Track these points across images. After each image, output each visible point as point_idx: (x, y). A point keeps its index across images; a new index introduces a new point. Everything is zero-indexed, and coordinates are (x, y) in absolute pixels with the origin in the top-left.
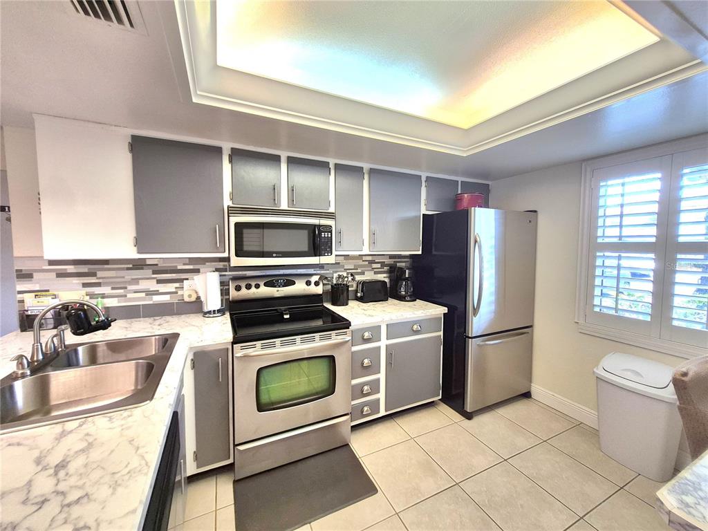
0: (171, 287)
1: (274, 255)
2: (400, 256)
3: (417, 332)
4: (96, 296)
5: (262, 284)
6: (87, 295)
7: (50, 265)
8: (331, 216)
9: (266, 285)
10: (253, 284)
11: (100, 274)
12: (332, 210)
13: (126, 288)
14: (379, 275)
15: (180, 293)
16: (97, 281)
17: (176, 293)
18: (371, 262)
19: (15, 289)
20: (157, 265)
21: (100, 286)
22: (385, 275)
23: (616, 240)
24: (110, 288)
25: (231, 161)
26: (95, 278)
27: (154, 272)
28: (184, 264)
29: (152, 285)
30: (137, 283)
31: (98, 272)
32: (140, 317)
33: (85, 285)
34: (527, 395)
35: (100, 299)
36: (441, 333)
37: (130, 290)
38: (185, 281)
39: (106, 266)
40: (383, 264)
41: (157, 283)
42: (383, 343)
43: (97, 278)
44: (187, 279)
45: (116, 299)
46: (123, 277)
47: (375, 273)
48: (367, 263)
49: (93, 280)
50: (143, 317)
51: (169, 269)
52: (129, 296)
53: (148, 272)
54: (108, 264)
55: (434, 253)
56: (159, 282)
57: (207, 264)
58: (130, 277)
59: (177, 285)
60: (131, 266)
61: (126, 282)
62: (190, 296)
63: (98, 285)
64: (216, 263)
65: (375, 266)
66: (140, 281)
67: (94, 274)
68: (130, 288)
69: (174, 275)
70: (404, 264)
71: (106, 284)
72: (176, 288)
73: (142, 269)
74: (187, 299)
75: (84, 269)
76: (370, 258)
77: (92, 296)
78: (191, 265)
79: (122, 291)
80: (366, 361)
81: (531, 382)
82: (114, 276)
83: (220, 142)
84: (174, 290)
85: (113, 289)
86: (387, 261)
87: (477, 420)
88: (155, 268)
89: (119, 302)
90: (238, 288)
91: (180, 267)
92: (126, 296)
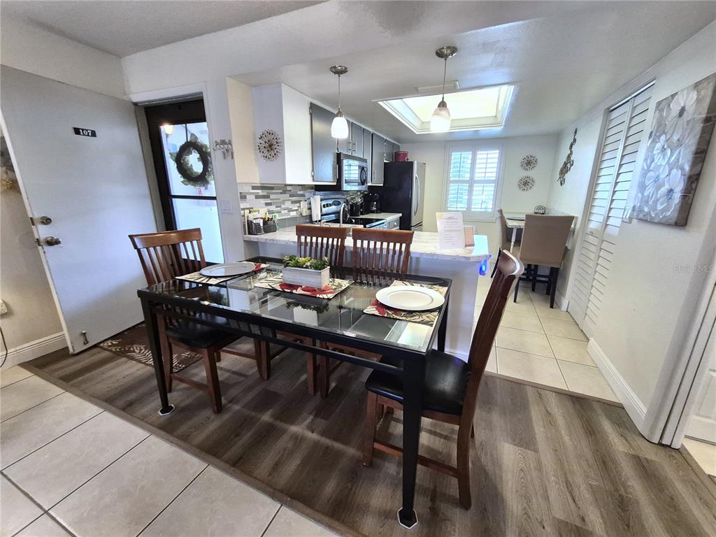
4: (272, 212)
6: (268, 212)
7: (253, 189)
8: (366, 161)
11: (272, 196)
13: (280, 207)
15: (299, 210)
16: (270, 201)
19: (239, 207)
20: (291, 191)
26: (270, 199)
30: (284, 203)
33: (266, 204)
35: (274, 214)
37: (282, 208)
41: (291, 203)
44: (302, 201)
46: (280, 199)
51: (295, 194)
52: (282, 212)
55: (389, 185)
59: (298, 205)
61: (280, 202)
63: (271, 204)
67: (269, 197)
68: (283, 206)
69: (297, 198)
71: (274, 204)
72: (298, 207)
73: (286, 193)
79: (279, 209)
82: (277, 198)
85: (277, 207)
88: (290, 193)
92: (280, 212)
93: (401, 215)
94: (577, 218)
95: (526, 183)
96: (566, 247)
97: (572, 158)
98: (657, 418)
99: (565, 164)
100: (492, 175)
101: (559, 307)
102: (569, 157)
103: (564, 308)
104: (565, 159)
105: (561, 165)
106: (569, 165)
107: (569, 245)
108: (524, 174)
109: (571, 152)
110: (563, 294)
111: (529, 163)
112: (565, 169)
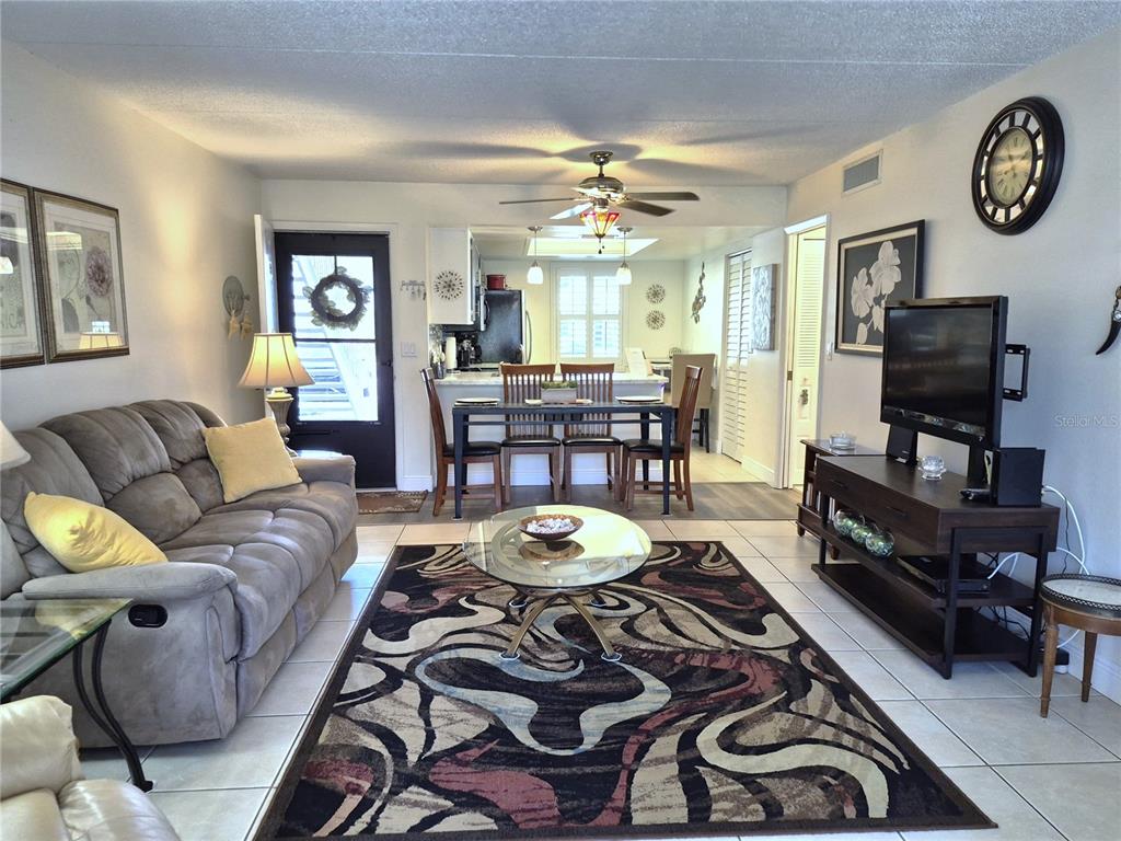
95: (655, 320)
97: (704, 293)
98: (778, 475)
99: (697, 299)
100: (614, 308)
101: (714, 452)
102: (700, 291)
103: (719, 450)
104: (696, 293)
105: (692, 300)
106: (701, 301)
107: (714, 386)
108: (652, 307)
109: (702, 286)
110: (716, 438)
111: (656, 294)
112: (697, 305)
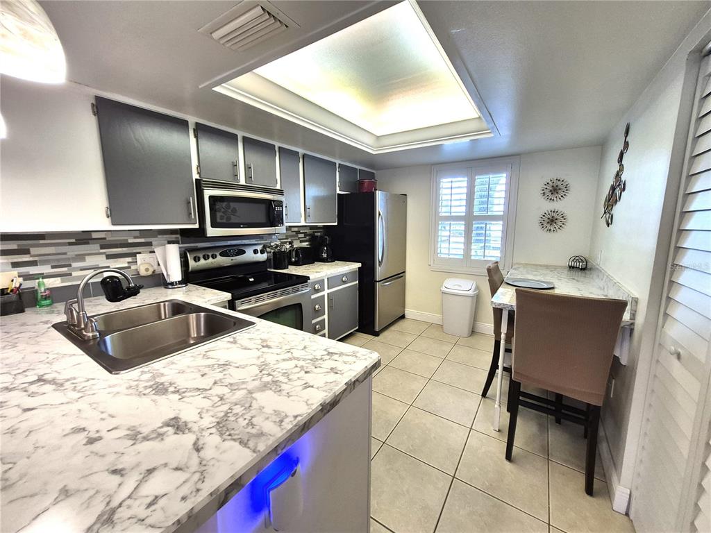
0: (123, 263)
1: (242, 226)
2: (316, 227)
3: (345, 282)
4: (36, 277)
5: (218, 254)
6: (19, 276)
8: (280, 192)
9: (221, 255)
10: (210, 254)
12: (278, 187)
13: (70, 265)
14: (303, 244)
15: (133, 267)
17: (130, 267)
18: (298, 232)
20: (105, 239)
21: (37, 265)
22: (307, 243)
23: (448, 214)
24: (50, 266)
25: (196, 137)
26: (29, 255)
27: (102, 247)
28: (135, 238)
29: (101, 261)
30: (84, 260)
31: (31, 249)
32: (91, 297)
33: (15, 265)
34: (403, 317)
35: (41, 280)
36: (357, 282)
37: (74, 268)
38: (137, 255)
39: (41, 242)
40: (305, 234)
41: (107, 259)
42: (326, 292)
43: (31, 256)
44: (140, 253)
45: (59, 278)
46: (65, 254)
47: (301, 242)
48: (295, 233)
49: (26, 258)
50: (94, 296)
51: (119, 243)
52: (74, 274)
53: (95, 247)
54: (44, 239)
55: (345, 224)
56: (109, 257)
57: (159, 236)
58: (72, 253)
60: (74, 241)
61: (69, 259)
62: (147, 270)
63: (34, 263)
64: (167, 236)
65: (300, 236)
66: (87, 257)
67: (26, 252)
69: (124, 249)
70: (319, 234)
71: (44, 262)
72: (129, 263)
73: (88, 243)
74: (143, 273)
75: (13, 245)
76: (296, 229)
77: (27, 277)
78: (144, 238)
79: (65, 270)
80: (317, 307)
81: (404, 308)
82: (54, 252)
83: (185, 115)
84: (126, 265)
86: (308, 231)
87: (382, 336)
88: (103, 242)
89: (62, 282)
90: (196, 259)
91: (131, 241)
93: (359, 265)
94: (636, 301)
95: (552, 221)
96: (616, 359)
97: (623, 178)
99: (613, 189)
100: (498, 207)
102: (618, 175)
104: (611, 182)
105: (606, 191)
106: (618, 191)
108: (548, 206)
109: (622, 167)
112: (612, 199)
